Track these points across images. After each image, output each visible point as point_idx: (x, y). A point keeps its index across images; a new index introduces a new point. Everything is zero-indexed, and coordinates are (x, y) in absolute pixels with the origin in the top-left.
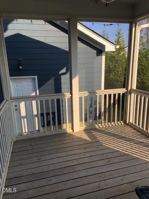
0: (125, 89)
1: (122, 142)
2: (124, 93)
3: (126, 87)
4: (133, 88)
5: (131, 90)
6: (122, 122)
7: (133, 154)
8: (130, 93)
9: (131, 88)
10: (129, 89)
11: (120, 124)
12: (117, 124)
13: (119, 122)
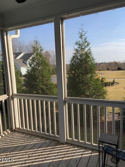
0: (6, 95)
1: (17, 153)
2: (6, 100)
3: (7, 93)
4: (14, 93)
5: (12, 95)
6: (8, 130)
7: (33, 162)
8: (13, 98)
9: (12, 93)
10: (11, 94)
11: (6, 133)
12: (3, 135)
13: (5, 132)
